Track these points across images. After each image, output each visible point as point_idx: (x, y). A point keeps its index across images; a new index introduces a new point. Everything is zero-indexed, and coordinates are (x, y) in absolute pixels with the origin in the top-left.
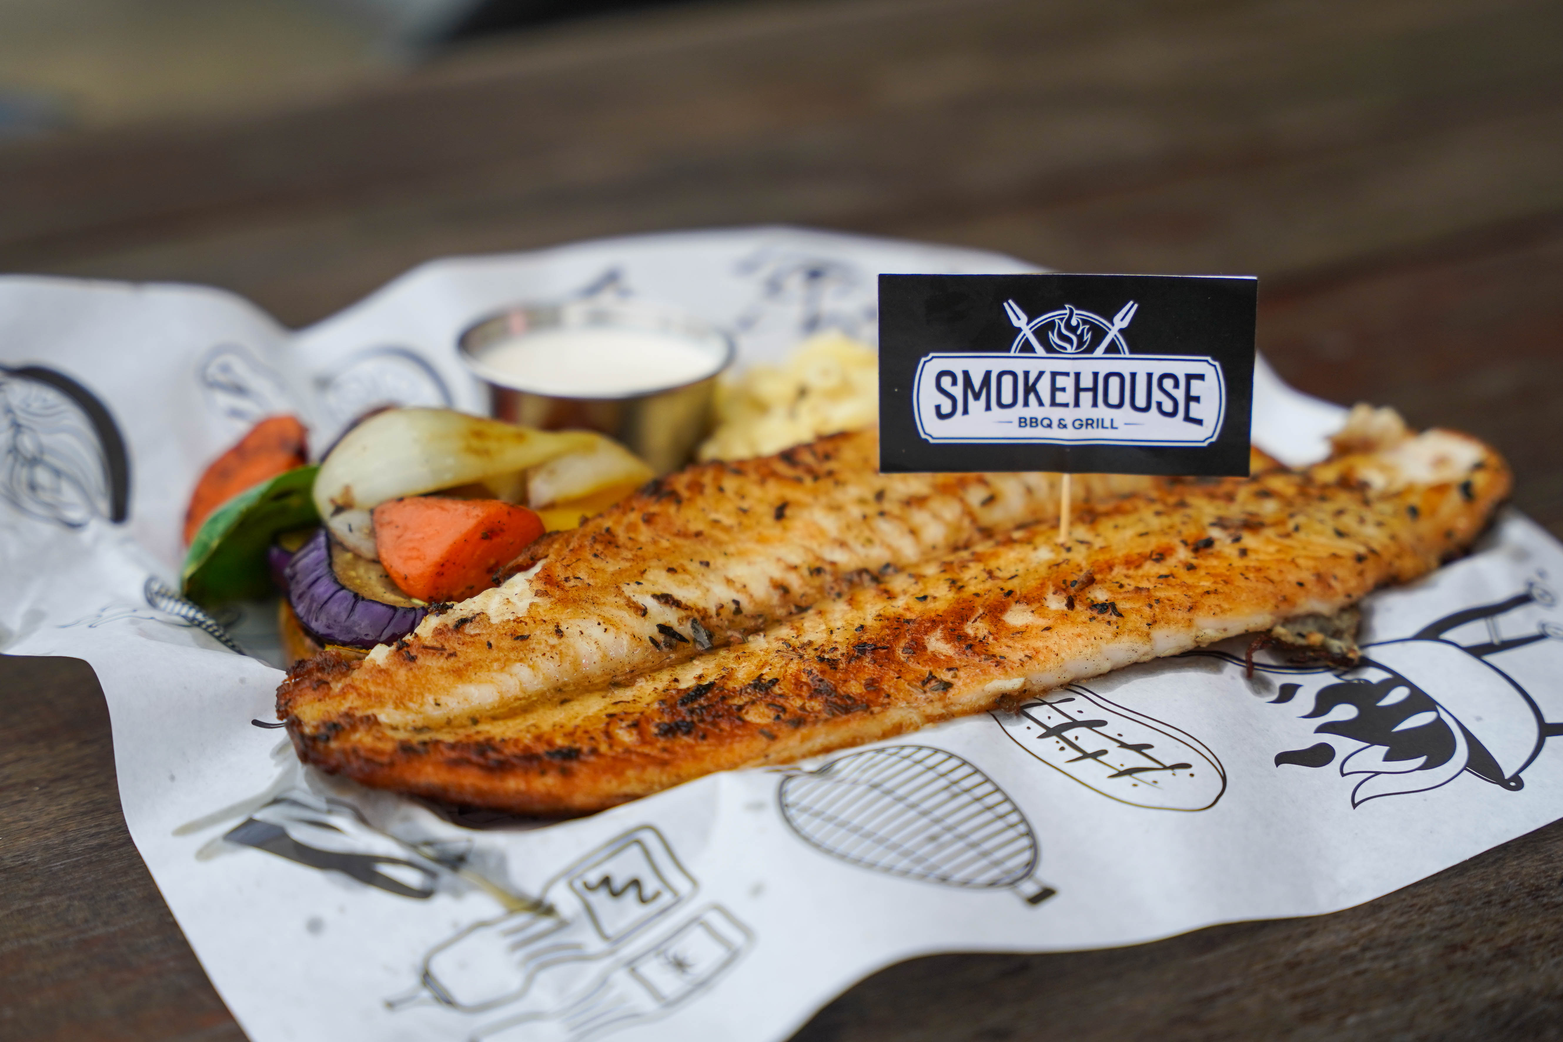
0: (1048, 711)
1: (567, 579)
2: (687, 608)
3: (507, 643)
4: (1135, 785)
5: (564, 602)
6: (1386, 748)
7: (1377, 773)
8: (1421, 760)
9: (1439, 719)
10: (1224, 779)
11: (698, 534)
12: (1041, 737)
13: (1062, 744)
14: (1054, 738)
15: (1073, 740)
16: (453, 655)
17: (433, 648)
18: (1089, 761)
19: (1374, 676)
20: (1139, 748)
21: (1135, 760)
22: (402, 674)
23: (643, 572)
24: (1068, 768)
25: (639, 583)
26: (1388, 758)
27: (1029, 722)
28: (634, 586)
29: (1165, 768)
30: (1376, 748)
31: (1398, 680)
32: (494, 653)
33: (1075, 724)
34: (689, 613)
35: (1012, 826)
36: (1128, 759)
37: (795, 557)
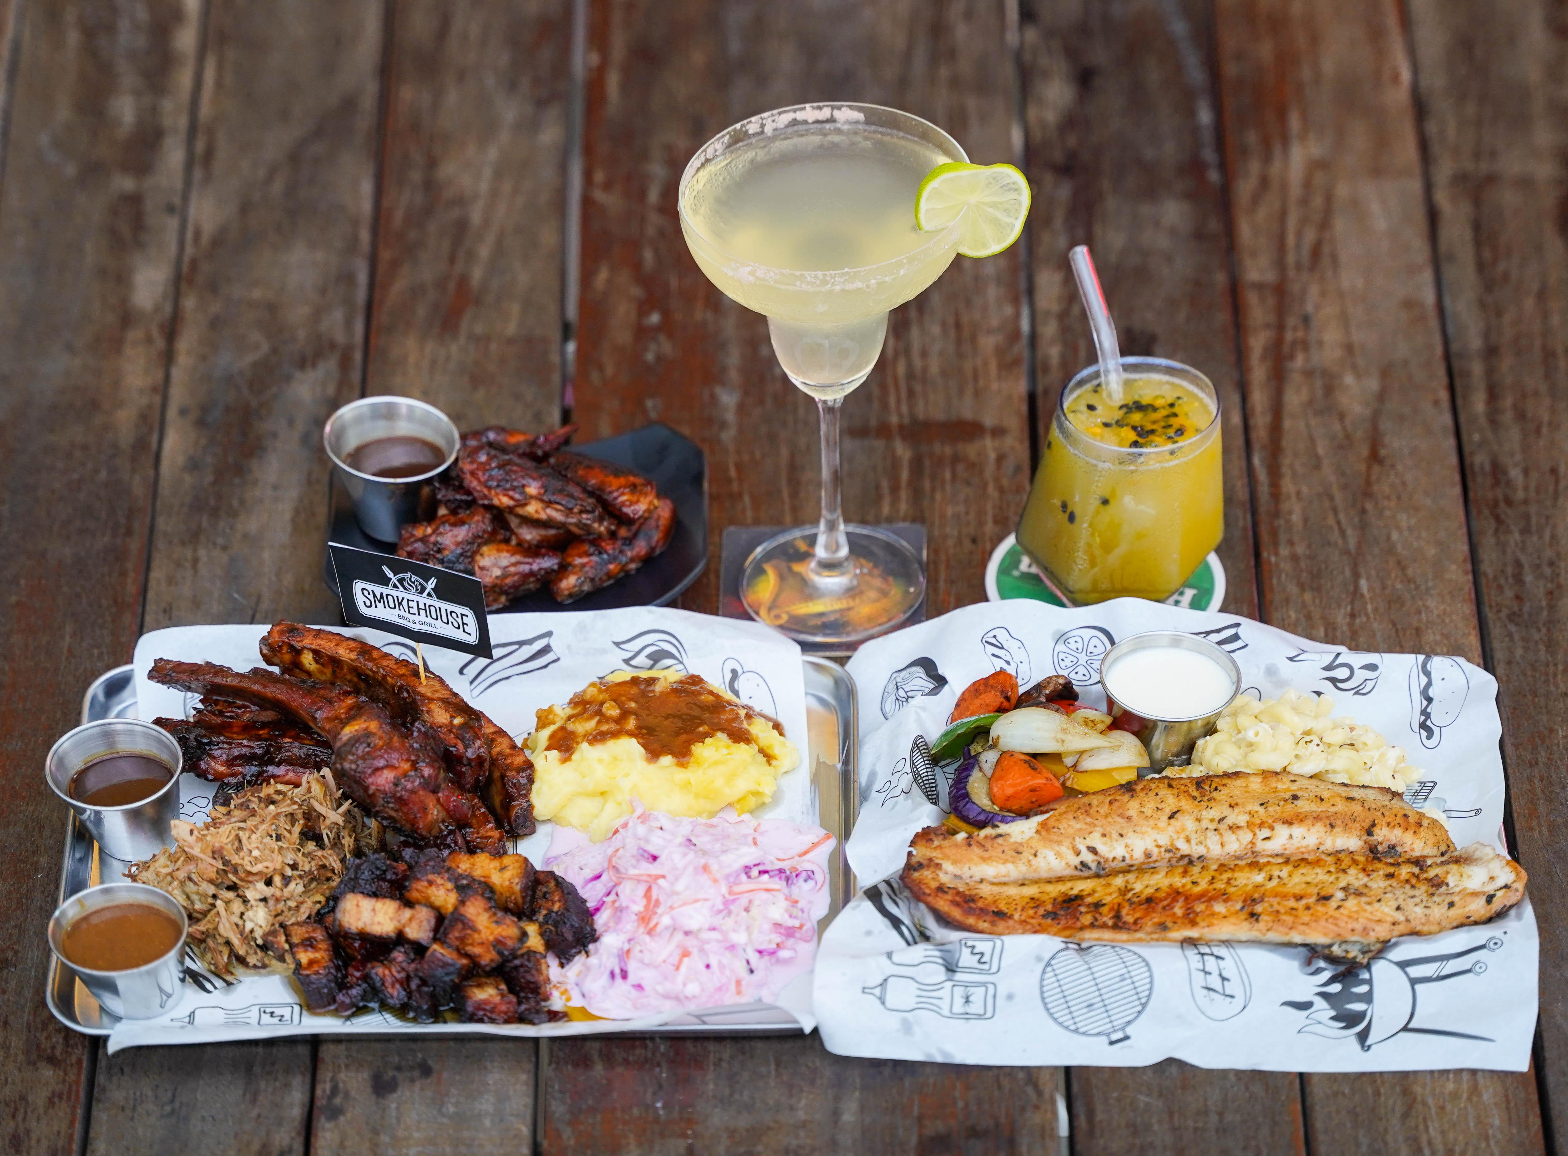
1: (1053, 827)
2: (1100, 855)
3: (1012, 852)
4: (1206, 997)
6: (1335, 1013)
7: (1320, 1023)
8: (1344, 1025)
9: (1367, 1009)
13: (1200, 961)
15: (1206, 961)
16: (985, 851)
20: (1224, 981)
21: (1217, 985)
23: (1090, 833)
25: (1085, 838)
26: (1332, 1019)
28: (1081, 839)
29: (1225, 995)
30: (1332, 1011)
31: (1369, 983)
32: (1003, 855)
33: (1212, 955)
34: (1099, 858)
35: (1139, 999)
36: (1216, 983)
37: (1164, 840)
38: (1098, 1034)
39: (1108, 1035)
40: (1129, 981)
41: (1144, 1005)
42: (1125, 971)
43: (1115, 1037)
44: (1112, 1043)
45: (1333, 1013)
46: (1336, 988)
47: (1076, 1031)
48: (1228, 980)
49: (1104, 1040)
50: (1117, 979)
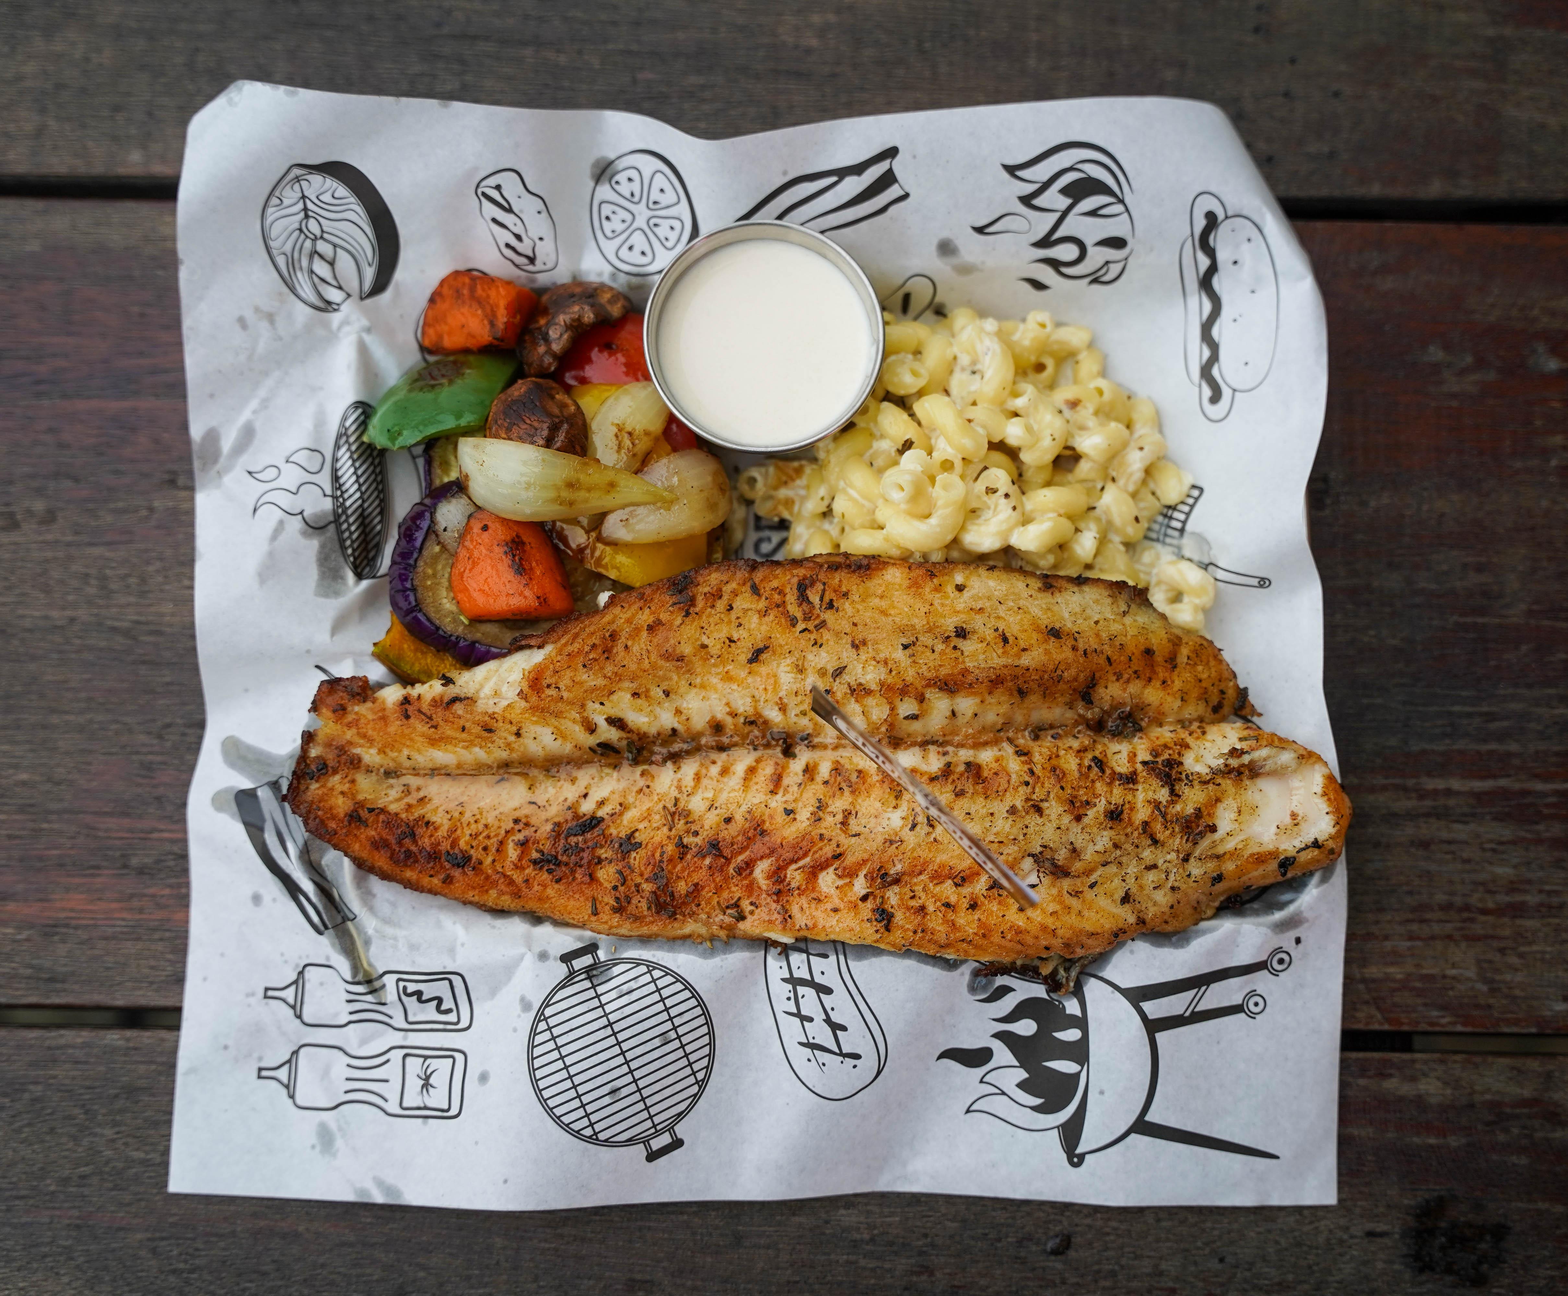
0: (802, 962)
1: (549, 686)
2: (630, 731)
3: (477, 730)
4: (809, 1060)
5: (534, 709)
6: (1026, 1075)
7: (1003, 1093)
8: (1038, 1101)
9: (1078, 1075)
10: (879, 1073)
11: (681, 659)
12: (783, 980)
13: (792, 995)
14: (790, 987)
15: (800, 996)
16: (435, 727)
17: (424, 714)
18: (797, 1020)
19: (1072, 1007)
20: (836, 1028)
21: (824, 1037)
22: (395, 727)
23: (612, 693)
24: (781, 1017)
25: (602, 704)
26: (1021, 1085)
27: (784, 964)
28: (597, 706)
29: (841, 1054)
30: (1022, 1070)
31: (1081, 1023)
32: (464, 735)
33: (810, 983)
34: (629, 735)
35: (694, 1073)
36: (822, 1034)
37: (743, 705)
38: (630, 1142)
39: (646, 1142)
40: (676, 1044)
41: (702, 1084)
42: (668, 1026)
43: (657, 1144)
44: (652, 1156)
45: (1023, 1075)
46: (1026, 1027)
47: (594, 1140)
48: (844, 1028)
49: (639, 1151)
50: (657, 1042)
